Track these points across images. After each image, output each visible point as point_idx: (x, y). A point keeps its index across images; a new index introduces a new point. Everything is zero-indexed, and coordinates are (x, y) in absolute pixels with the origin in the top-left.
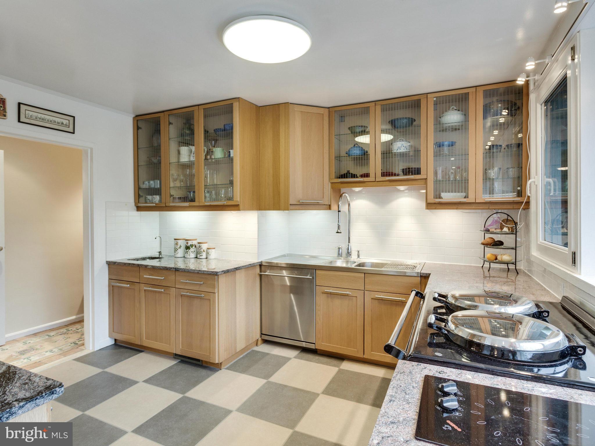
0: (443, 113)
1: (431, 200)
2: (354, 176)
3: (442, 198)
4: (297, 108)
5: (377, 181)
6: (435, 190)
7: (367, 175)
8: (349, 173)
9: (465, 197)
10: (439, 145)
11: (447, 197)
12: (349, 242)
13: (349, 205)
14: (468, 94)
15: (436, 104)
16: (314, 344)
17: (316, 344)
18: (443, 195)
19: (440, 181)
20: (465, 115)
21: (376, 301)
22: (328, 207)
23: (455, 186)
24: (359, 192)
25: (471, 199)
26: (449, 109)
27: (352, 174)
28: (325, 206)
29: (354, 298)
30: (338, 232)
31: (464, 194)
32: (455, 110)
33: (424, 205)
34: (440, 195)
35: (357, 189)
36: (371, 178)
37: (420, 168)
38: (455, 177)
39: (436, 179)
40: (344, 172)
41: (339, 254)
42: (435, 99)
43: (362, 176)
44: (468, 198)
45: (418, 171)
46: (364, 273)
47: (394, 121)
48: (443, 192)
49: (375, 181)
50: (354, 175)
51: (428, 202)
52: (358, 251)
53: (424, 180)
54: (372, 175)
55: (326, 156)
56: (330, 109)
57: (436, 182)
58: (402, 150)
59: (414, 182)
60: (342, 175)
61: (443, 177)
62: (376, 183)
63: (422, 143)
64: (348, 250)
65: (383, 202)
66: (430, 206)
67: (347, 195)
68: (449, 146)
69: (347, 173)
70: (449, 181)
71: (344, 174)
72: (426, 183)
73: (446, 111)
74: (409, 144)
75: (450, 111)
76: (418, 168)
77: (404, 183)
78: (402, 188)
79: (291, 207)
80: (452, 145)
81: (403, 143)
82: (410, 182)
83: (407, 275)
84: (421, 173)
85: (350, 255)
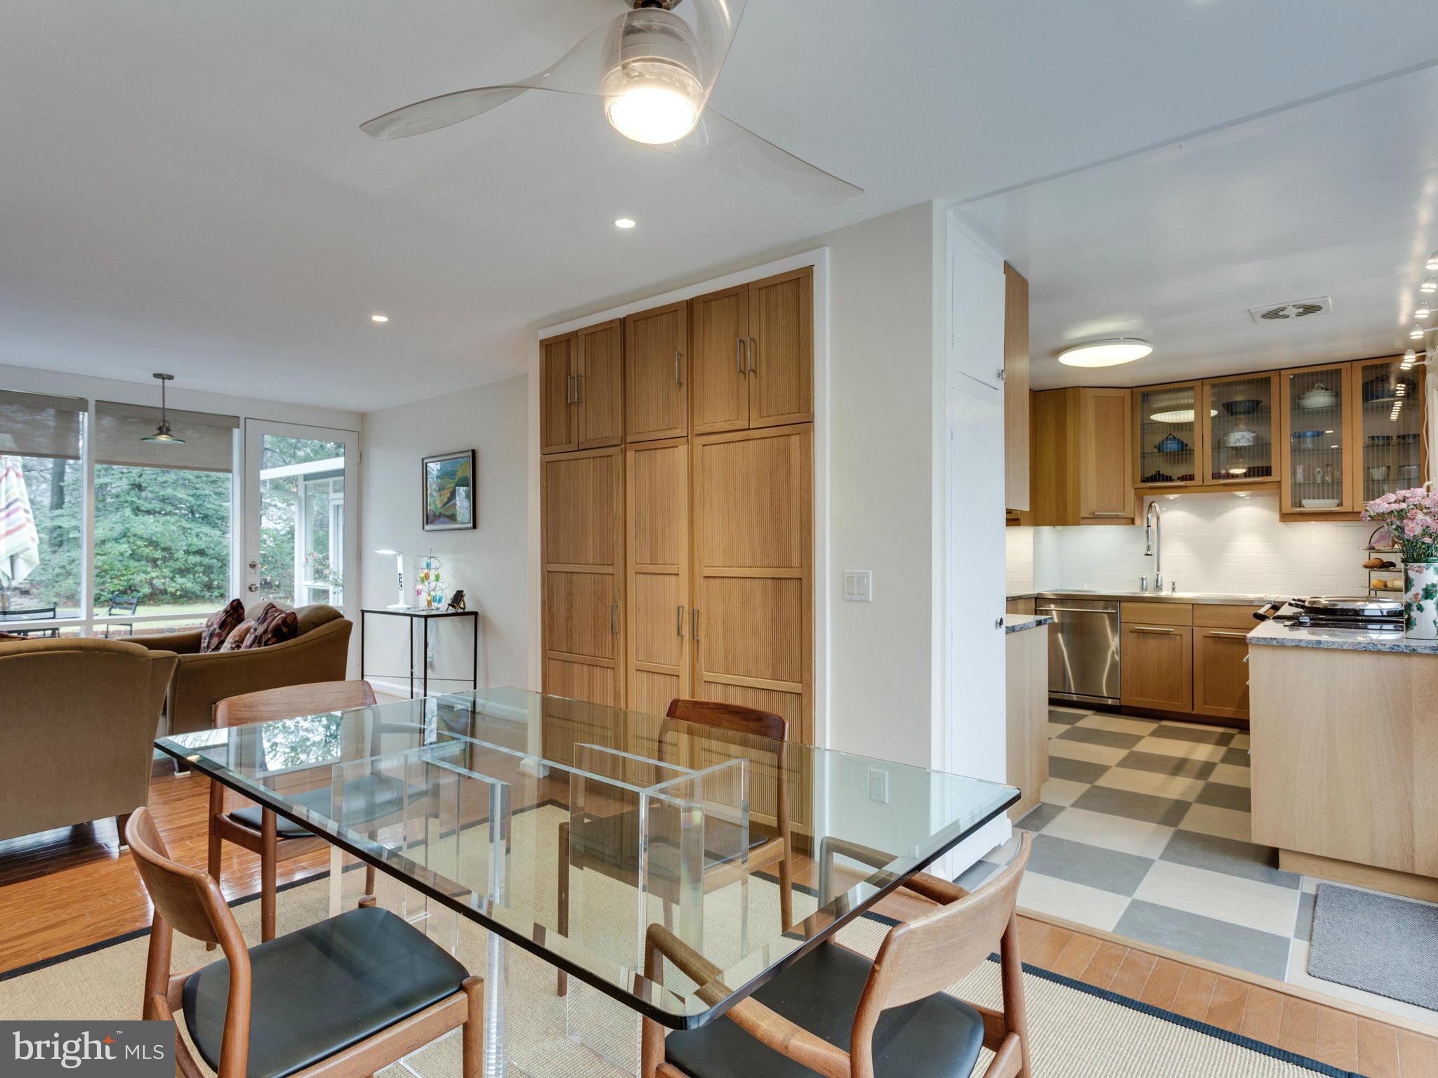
0: (1303, 393)
1: (1288, 508)
2: (1168, 479)
3: (1304, 507)
4: (1089, 392)
5: (1206, 486)
6: (1294, 496)
7: (1191, 478)
8: (1159, 474)
9: (1338, 505)
10: (1298, 436)
11: (1310, 504)
12: (1158, 570)
13: (1158, 518)
14: (1340, 370)
15: (1293, 382)
16: (1119, 699)
17: (1122, 700)
18: (1305, 502)
19: (1300, 484)
20: (1336, 395)
21: (1211, 639)
22: (1131, 521)
23: (1323, 489)
24: (1174, 500)
25: (1347, 507)
26: (1313, 388)
27: (1163, 475)
28: (1125, 521)
29: (1178, 637)
30: (1147, 555)
31: (1336, 501)
32: (1323, 389)
33: (1277, 516)
34: (1300, 502)
35: (1172, 497)
36: (1197, 481)
37: (1271, 467)
38: (1323, 478)
39: (1295, 481)
40: (1151, 473)
41: (1142, 588)
42: (1292, 377)
43: (1182, 479)
44: (1342, 505)
45: (1267, 471)
46: (1193, 604)
47: (1232, 405)
48: (1305, 498)
49: (1202, 486)
50: (1167, 477)
51: (1284, 511)
52: (1174, 584)
53: (1277, 484)
54: (1198, 476)
55: (1128, 453)
56: (1135, 390)
57: (1295, 485)
58: (1243, 443)
59: (1262, 486)
60: (1148, 478)
61: (1304, 479)
62: (1203, 488)
63: (1273, 434)
64: (1157, 582)
65: (1210, 514)
66: (1286, 517)
67: (1157, 505)
68: (1313, 436)
69: (1155, 475)
70: (1314, 483)
71: (1152, 477)
72: (1280, 487)
73: (1308, 390)
74: (1253, 435)
75: (1314, 392)
76: (1267, 467)
77: (1247, 487)
78: (1242, 494)
79: (1082, 521)
80: (1318, 436)
81: (1245, 433)
82: (1255, 486)
83: (1254, 604)
84: (1273, 474)
85: (1161, 589)
